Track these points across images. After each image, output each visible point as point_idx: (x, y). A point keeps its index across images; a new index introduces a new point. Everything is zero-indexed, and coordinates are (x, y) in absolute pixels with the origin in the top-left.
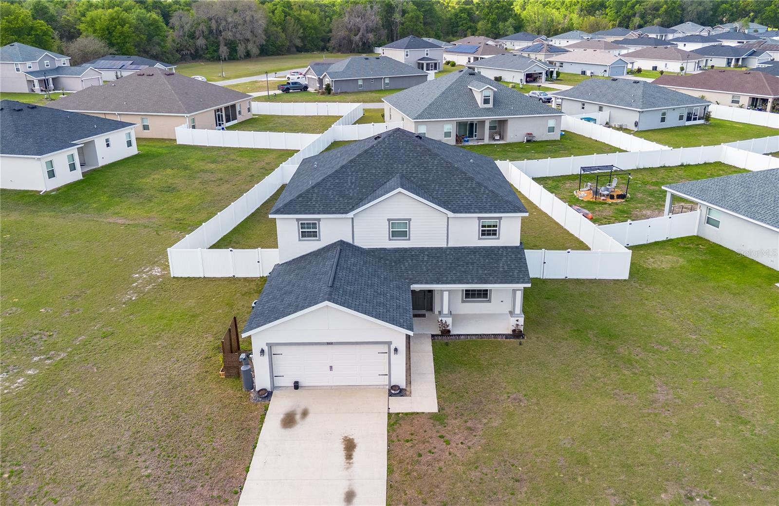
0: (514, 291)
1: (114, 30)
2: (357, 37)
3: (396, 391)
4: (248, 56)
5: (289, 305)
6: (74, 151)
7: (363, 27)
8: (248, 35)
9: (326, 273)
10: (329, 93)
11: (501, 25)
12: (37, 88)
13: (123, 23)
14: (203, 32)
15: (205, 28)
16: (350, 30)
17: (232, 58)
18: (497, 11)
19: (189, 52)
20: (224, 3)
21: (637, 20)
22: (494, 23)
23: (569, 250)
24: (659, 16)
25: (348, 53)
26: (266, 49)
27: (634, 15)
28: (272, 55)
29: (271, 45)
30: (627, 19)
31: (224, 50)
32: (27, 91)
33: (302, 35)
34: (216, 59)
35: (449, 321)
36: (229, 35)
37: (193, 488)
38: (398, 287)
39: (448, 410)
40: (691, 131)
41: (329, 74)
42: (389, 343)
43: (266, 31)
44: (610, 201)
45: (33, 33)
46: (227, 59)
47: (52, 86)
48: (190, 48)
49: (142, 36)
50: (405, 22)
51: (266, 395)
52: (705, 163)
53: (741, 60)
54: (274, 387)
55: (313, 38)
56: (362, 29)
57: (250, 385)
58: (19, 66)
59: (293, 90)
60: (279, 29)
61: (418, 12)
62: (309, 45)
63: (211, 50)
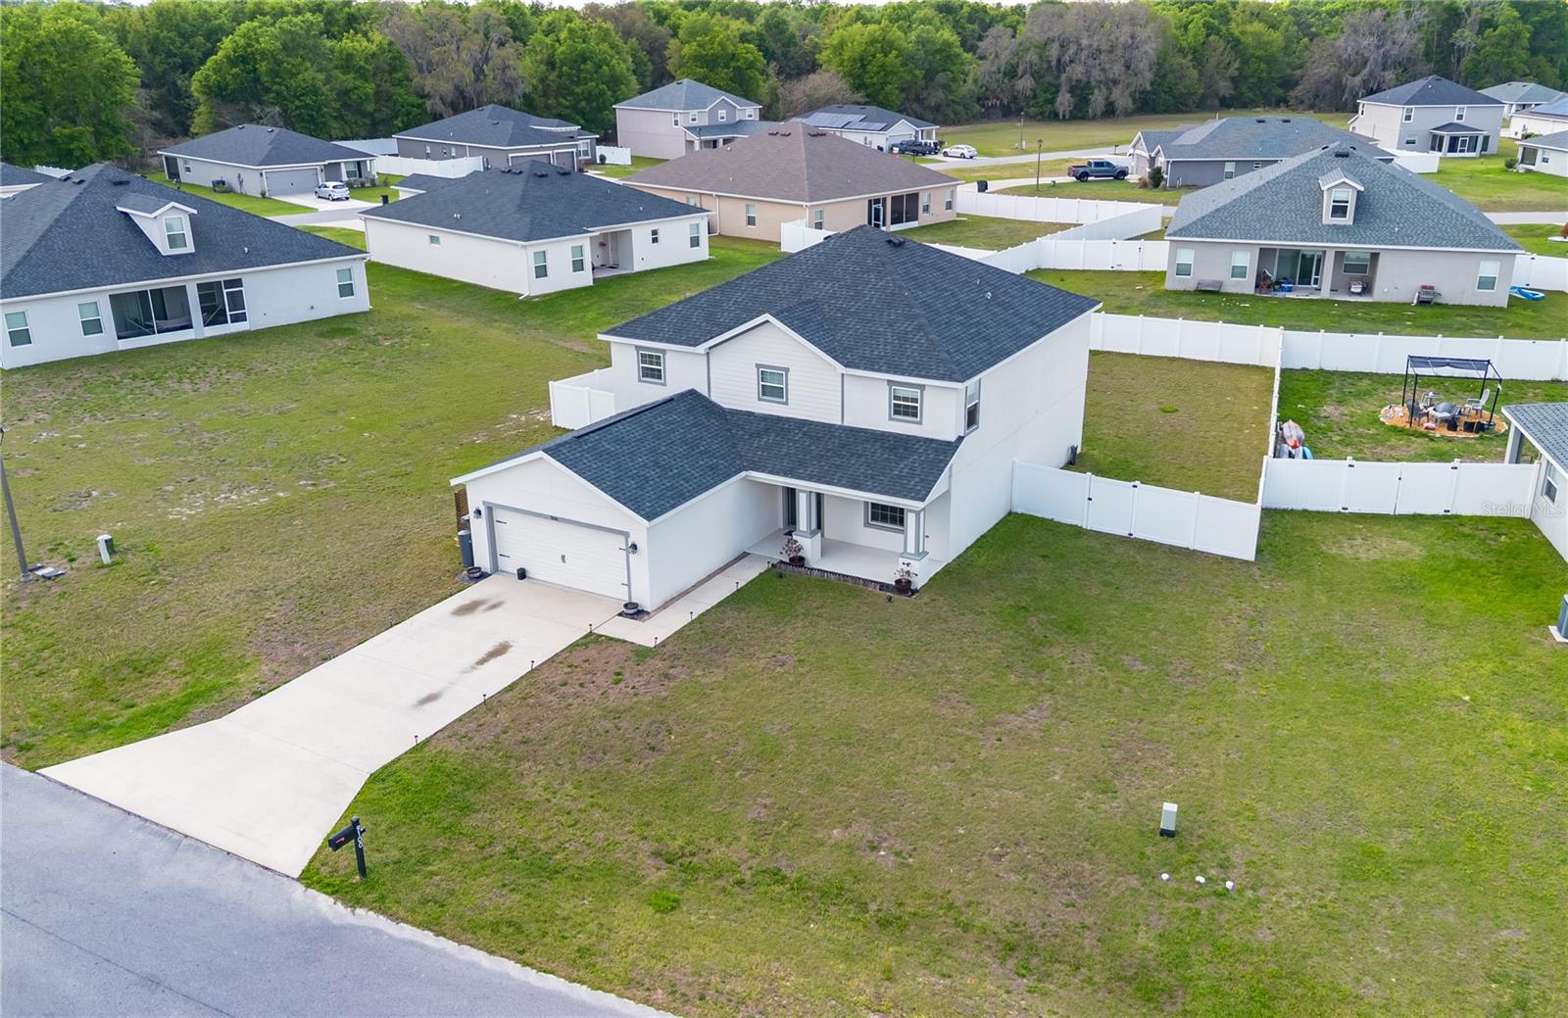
1: (870, 62)
2: (1358, 79)
3: (633, 612)
4: (1110, 113)
6: (584, 241)
7: (1374, 57)
8: (1117, 70)
10: (1154, 186)
13: (889, 48)
14: (1032, 65)
15: (1036, 57)
16: (1346, 65)
17: (1080, 115)
19: (998, 103)
20: (1085, 10)
23: (1137, 483)
25: (1331, 112)
26: (1154, 101)
28: (1166, 112)
29: (1165, 92)
31: (1064, 101)
33: (1237, 73)
34: (1049, 117)
36: (1077, 72)
39: (667, 649)
42: (626, 535)
44: (1443, 432)
46: (1067, 116)
48: (1001, 96)
49: (917, 72)
50: (1484, 47)
51: (476, 575)
55: (1260, 80)
56: (1371, 61)
58: (681, 118)
59: (1096, 176)
60: (1186, 62)
61: (1520, 25)
62: (1250, 95)
63: (1041, 100)
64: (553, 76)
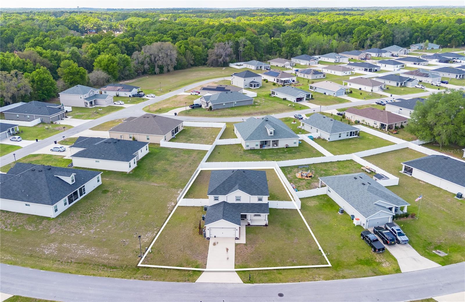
0: (266, 215)
1: (109, 66)
2: (221, 59)
3: (237, 239)
4: (169, 72)
5: (214, 219)
7: (224, 54)
8: (169, 62)
9: (221, 211)
10: (211, 110)
11: (294, 49)
12: (89, 105)
13: (113, 62)
14: (148, 62)
15: (149, 60)
16: (217, 55)
17: (161, 73)
18: (292, 41)
19: (141, 72)
21: (368, 42)
22: (291, 48)
23: (284, 201)
24: (380, 40)
26: (177, 67)
27: (367, 39)
28: (179, 69)
29: (179, 65)
30: (363, 41)
31: (157, 70)
32: (84, 106)
33: (194, 58)
34: (154, 74)
35: (250, 222)
36: (160, 63)
37: (198, 256)
38: (238, 214)
39: (248, 243)
40: (350, 142)
41: (211, 101)
42: (235, 228)
43: (177, 60)
44: (306, 178)
45: (79, 74)
46: (158, 73)
47: (94, 103)
48: (141, 70)
49: (121, 67)
50: (245, 50)
51: (209, 239)
52: (347, 160)
53: (403, 83)
54: (210, 237)
55: (199, 59)
56: (223, 55)
57: (205, 236)
58: (82, 97)
59: (196, 107)
60: (183, 57)
61: (252, 46)
62: (197, 63)
63: (151, 70)
64: (35, 85)
